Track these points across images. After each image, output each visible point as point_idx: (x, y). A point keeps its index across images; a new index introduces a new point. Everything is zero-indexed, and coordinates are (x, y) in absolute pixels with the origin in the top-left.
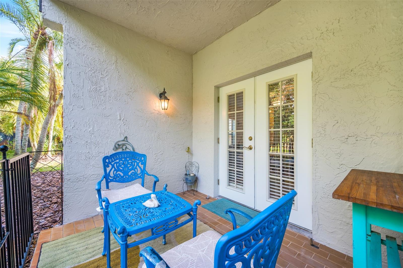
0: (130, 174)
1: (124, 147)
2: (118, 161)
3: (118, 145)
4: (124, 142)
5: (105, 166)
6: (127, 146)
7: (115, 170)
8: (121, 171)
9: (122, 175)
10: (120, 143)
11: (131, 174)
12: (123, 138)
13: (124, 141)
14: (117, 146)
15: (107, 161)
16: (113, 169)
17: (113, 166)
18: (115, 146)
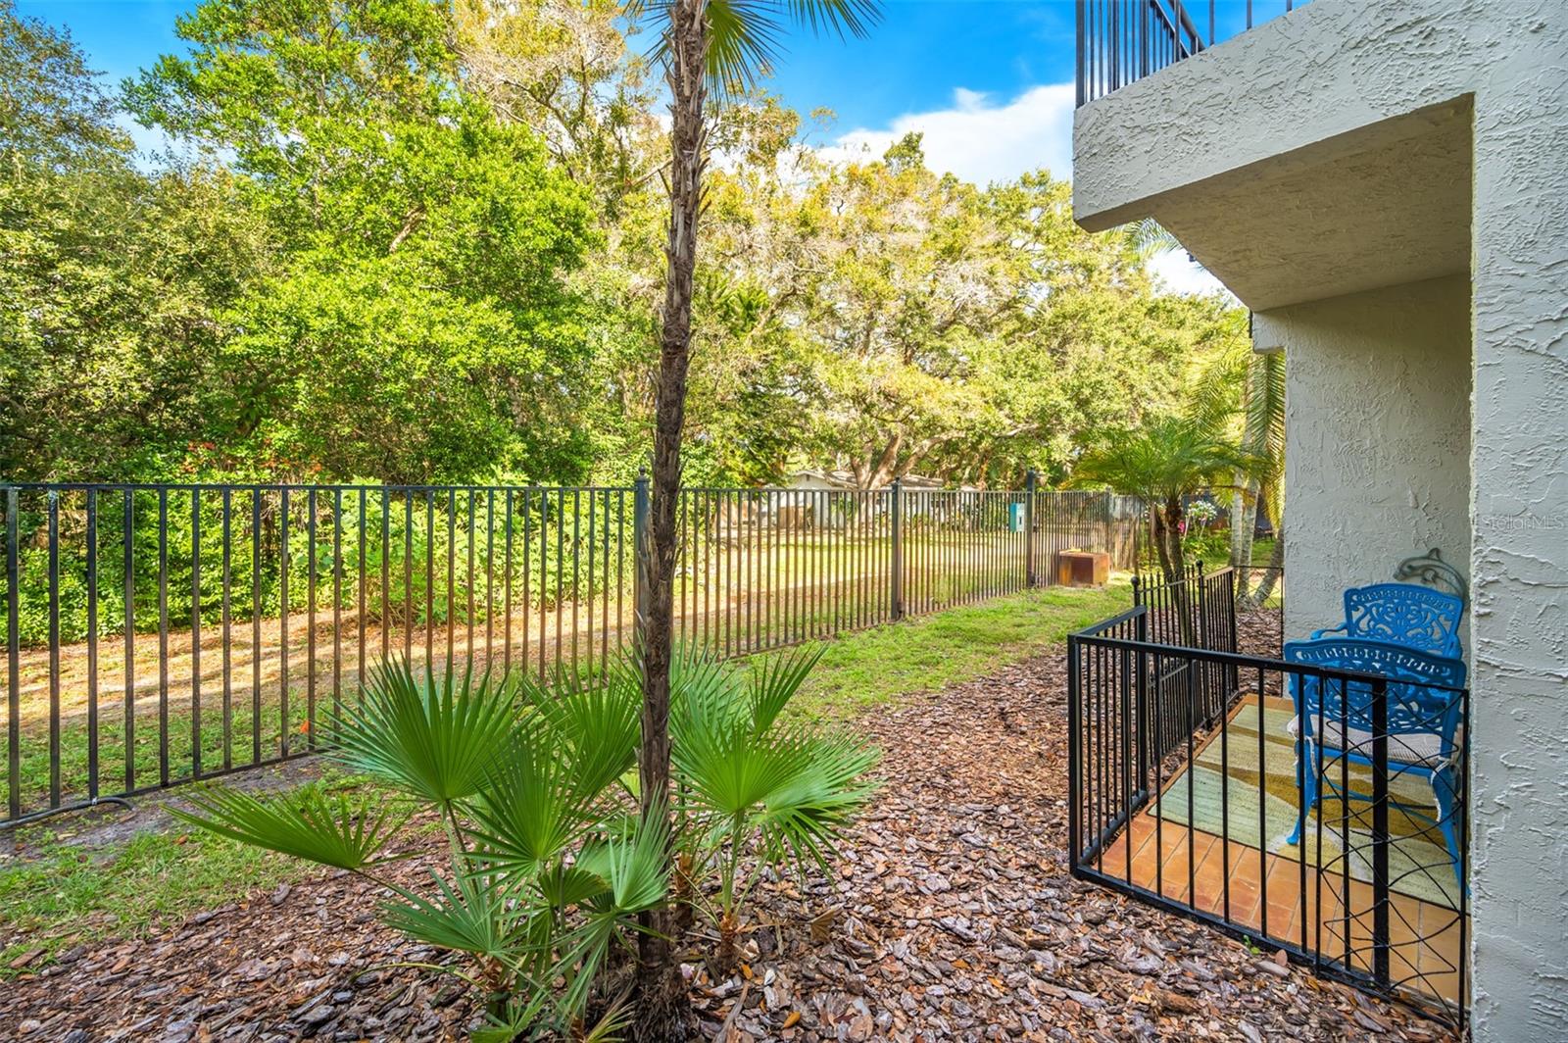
0: (1409, 634)
1: (1429, 575)
2: (1381, 602)
3: (1410, 567)
4: (1426, 562)
5: (1349, 608)
6: (1440, 572)
7: (1373, 619)
8: (1387, 624)
9: (1389, 632)
10: (1414, 564)
11: (1414, 636)
12: (1426, 552)
13: (1427, 558)
14: (1406, 569)
15: (1355, 598)
16: (1368, 617)
17: (1368, 611)
18: (1401, 570)
